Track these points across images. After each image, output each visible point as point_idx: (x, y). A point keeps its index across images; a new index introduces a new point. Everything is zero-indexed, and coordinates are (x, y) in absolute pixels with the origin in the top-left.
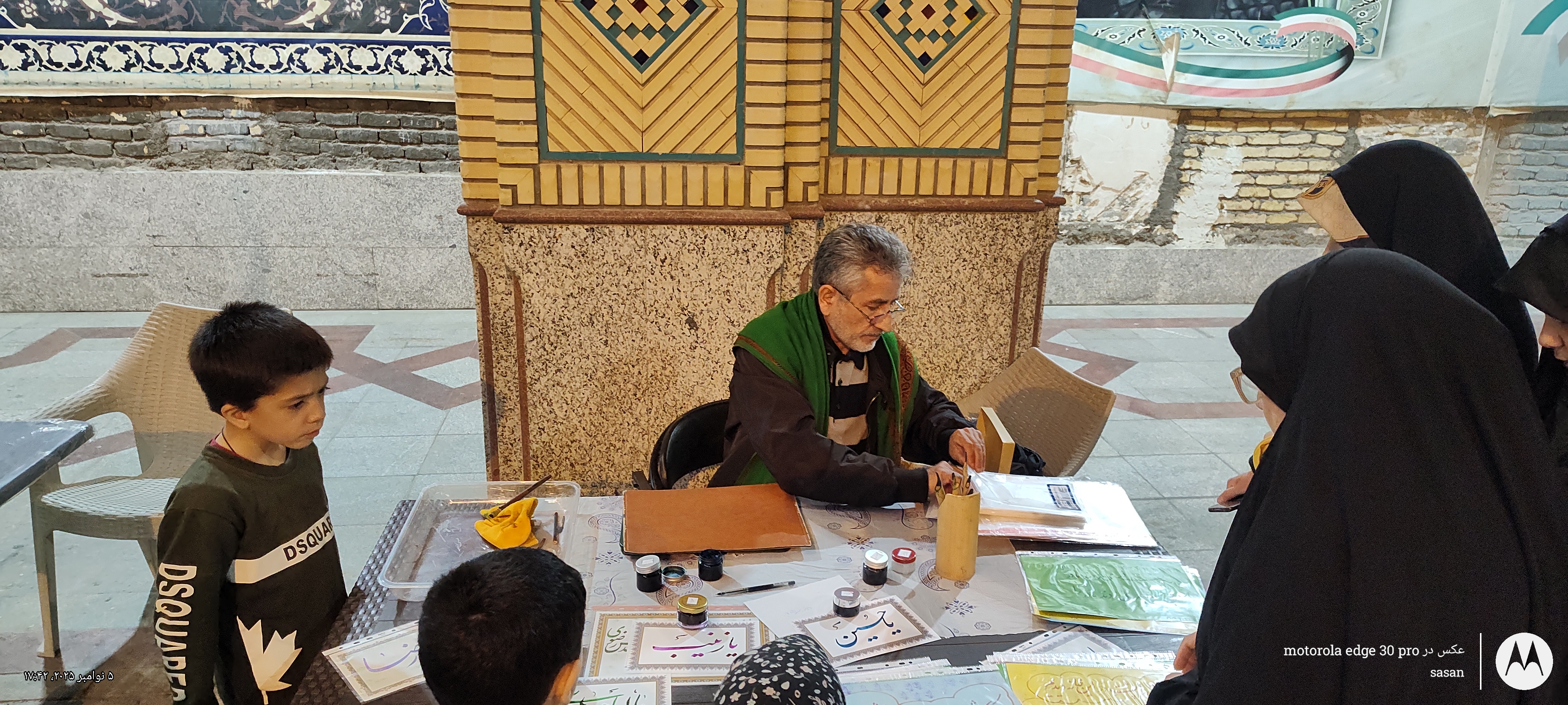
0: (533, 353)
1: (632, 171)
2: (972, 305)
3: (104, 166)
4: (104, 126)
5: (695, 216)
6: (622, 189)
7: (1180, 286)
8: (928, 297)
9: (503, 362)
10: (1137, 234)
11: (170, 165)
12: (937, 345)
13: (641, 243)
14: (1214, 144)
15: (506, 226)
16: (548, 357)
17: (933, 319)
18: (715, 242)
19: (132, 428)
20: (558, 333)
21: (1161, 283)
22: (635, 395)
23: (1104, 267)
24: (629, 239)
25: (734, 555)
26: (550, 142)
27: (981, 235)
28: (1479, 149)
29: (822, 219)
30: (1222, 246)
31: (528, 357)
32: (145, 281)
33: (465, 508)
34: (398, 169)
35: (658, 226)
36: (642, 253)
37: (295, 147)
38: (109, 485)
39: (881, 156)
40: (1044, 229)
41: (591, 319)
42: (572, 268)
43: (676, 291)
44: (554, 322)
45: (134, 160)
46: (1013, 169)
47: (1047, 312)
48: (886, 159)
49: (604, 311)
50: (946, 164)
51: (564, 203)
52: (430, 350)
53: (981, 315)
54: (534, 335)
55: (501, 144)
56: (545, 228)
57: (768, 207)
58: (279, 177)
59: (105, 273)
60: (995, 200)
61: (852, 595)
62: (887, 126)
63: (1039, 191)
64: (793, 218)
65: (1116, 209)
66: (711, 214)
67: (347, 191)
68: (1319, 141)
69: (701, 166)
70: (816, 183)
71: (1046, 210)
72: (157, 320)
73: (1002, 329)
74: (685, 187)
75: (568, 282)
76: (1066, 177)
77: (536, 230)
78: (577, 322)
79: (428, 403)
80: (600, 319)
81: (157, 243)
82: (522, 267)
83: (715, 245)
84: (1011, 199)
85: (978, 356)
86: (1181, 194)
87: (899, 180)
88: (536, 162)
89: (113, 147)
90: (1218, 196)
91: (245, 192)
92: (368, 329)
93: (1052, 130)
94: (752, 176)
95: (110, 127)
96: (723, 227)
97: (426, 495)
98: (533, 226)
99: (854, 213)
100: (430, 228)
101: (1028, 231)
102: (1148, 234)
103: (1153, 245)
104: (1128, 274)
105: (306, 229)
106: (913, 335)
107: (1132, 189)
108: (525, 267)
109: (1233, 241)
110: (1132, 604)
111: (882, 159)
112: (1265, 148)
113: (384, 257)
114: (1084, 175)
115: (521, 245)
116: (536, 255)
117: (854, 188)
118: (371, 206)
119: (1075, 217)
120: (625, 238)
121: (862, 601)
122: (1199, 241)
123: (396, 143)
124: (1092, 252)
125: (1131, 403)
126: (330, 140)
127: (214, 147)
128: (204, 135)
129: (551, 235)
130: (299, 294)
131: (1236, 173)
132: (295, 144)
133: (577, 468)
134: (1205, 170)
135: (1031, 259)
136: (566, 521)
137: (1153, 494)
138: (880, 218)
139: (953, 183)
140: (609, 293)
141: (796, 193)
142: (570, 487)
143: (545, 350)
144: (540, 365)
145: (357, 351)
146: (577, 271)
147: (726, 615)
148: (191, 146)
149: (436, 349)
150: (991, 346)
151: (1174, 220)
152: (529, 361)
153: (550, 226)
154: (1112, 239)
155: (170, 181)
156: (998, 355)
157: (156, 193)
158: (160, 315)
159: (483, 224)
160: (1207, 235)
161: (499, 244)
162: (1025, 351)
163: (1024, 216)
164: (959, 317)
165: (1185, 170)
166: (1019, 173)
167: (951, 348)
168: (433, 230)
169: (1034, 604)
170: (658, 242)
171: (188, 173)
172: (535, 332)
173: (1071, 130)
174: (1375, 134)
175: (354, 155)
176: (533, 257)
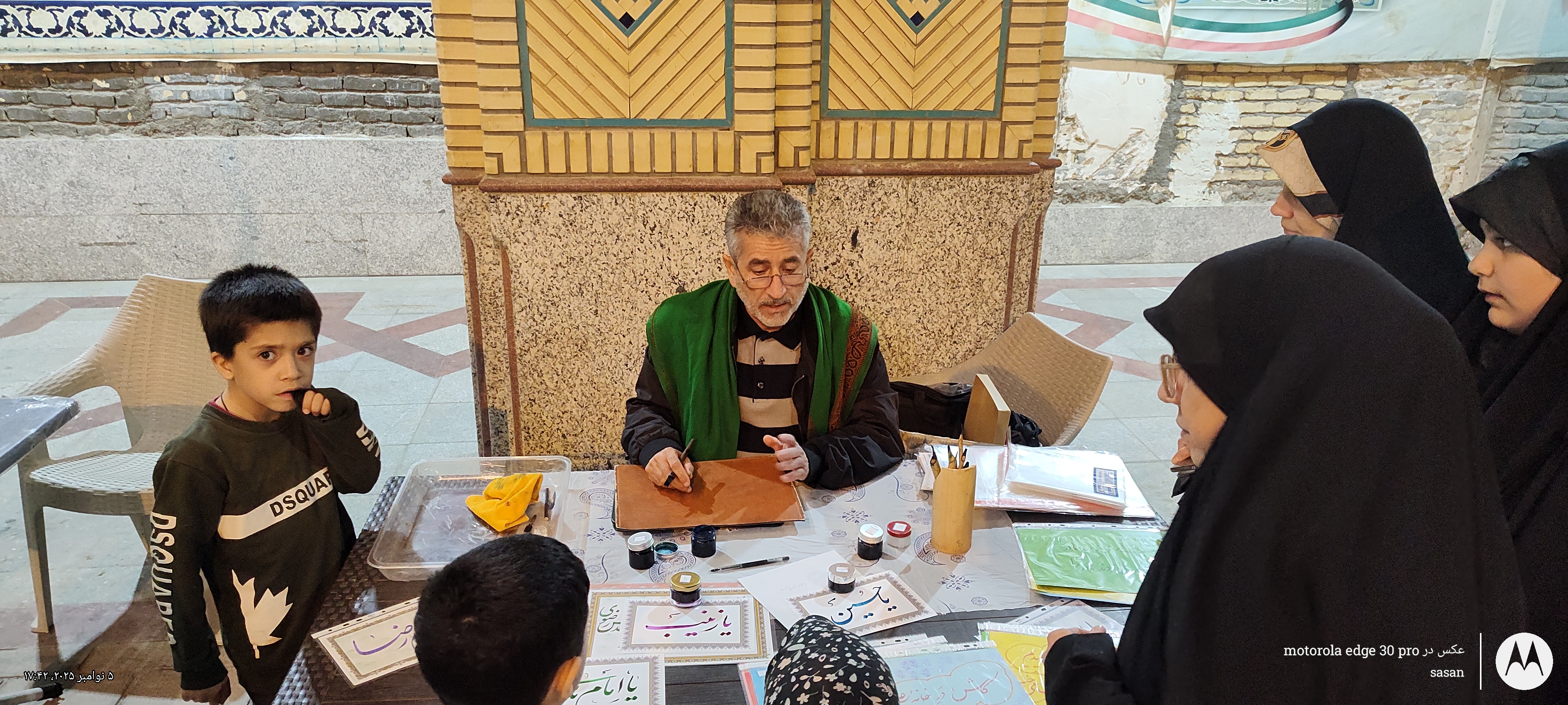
0: (523, 323)
1: (620, 137)
2: (967, 269)
3: (88, 133)
4: (86, 93)
5: (684, 183)
6: (610, 157)
7: (1176, 244)
8: (922, 263)
9: (492, 332)
10: (1133, 192)
11: (155, 131)
12: (931, 311)
13: (629, 211)
14: (1211, 99)
15: (492, 195)
16: (537, 328)
17: (927, 285)
18: (705, 209)
19: (119, 401)
20: (547, 303)
21: (1157, 242)
22: (627, 365)
23: (1099, 226)
24: (618, 207)
25: (727, 530)
26: (535, 108)
27: (975, 199)
28: (1479, 102)
29: (813, 184)
30: (1219, 203)
31: (517, 328)
32: (133, 250)
33: (455, 485)
34: (386, 134)
35: (647, 193)
36: (631, 221)
37: (281, 113)
38: (98, 460)
39: (873, 119)
40: (1040, 192)
41: (580, 289)
42: (560, 237)
43: (666, 259)
44: (543, 293)
45: (117, 127)
46: (1008, 132)
47: (1043, 273)
48: (878, 122)
49: (594, 281)
50: (939, 126)
51: (551, 171)
52: (421, 317)
53: (976, 280)
54: (523, 306)
55: (485, 111)
56: (532, 196)
57: (758, 173)
58: (266, 143)
59: (93, 242)
60: (990, 163)
61: (847, 571)
62: (879, 89)
63: (1034, 153)
64: (784, 184)
65: (1112, 167)
66: (701, 181)
67: (334, 157)
68: (1317, 96)
69: (690, 132)
70: (807, 148)
71: (1041, 173)
72: (143, 293)
73: (997, 293)
74: (674, 153)
75: (557, 252)
76: (1061, 134)
77: (523, 199)
78: (566, 292)
79: (421, 371)
80: (590, 289)
81: (144, 211)
82: (509, 237)
83: (705, 212)
84: (1006, 162)
85: (973, 321)
86: (1177, 151)
87: (892, 143)
88: (522, 129)
89: (97, 114)
90: (1215, 153)
91: (231, 158)
92: (358, 296)
93: (1048, 91)
94: (742, 141)
95: (93, 93)
96: (713, 194)
97: (416, 470)
98: (519, 195)
99: (846, 178)
100: (418, 193)
101: (1023, 194)
102: (1144, 192)
103: (1149, 203)
104: (1123, 233)
105: (294, 195)
106: (907, 301)
107: (1128, 147)
108: (513, 237)
109: (1230, 198)
110: (1130, 577)
111: (874, 122)
112: (1262, 103)
113: (373, 223)
114: (1079, 133)
115: (508, 214)
116: (523, 224)
117: (846, 151)
118: (358, 172)
119: (1070, 176)
120: (614, 206)
121: (858, 577)
122: (1195, 198)
123: (382, 107)
124: (1087, 211)
125: (1127, 365)
126: (315, 104)
127: (198, 113)
128: (188, 101)
129: (539, 203)
130: (288, 261)
131: (1233, 128)
132: (280, 110)
133: (570, 439)
134: (1203, 127)
135: (1026, 223)
136: (557, 497)
137: (1149, 457)
138: (873, 182)
139: (947, 146)
140: (598, 262)
141: (787, 158)
142: (561, 462)
143: (534, 320)
144: (530, 336)
145: (347, 318)
146: (565, 240)
147: (720, 593)
148: (176, 112)
149: (427, 316)
150: (986, 311)
151: (1171, 177)
152: (518, 332)
153: (537, 195)
154: (1107, 198)
155: (155, 148)
156: (993, 320)
157: (141, 160)
158: (144, 287)
159: (469, 193)
160: (1204, 192)
161: (485, 213)
162: (1020, 315)
163: (1019, 178)
164: (953, 282)
165: (1181, 126)
166: (1014, 135)
167: (945, 314)
168: (422, 196)
169: (1031, 577)
170: (647, 210)
171: (173, 140)
172: (523, 302)
173: (1066, 87)
174: (1375, 88)
175: (340, 120)
176: (520, 227)
